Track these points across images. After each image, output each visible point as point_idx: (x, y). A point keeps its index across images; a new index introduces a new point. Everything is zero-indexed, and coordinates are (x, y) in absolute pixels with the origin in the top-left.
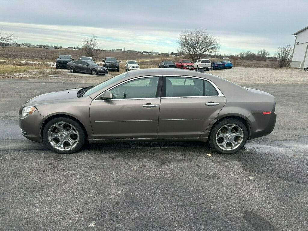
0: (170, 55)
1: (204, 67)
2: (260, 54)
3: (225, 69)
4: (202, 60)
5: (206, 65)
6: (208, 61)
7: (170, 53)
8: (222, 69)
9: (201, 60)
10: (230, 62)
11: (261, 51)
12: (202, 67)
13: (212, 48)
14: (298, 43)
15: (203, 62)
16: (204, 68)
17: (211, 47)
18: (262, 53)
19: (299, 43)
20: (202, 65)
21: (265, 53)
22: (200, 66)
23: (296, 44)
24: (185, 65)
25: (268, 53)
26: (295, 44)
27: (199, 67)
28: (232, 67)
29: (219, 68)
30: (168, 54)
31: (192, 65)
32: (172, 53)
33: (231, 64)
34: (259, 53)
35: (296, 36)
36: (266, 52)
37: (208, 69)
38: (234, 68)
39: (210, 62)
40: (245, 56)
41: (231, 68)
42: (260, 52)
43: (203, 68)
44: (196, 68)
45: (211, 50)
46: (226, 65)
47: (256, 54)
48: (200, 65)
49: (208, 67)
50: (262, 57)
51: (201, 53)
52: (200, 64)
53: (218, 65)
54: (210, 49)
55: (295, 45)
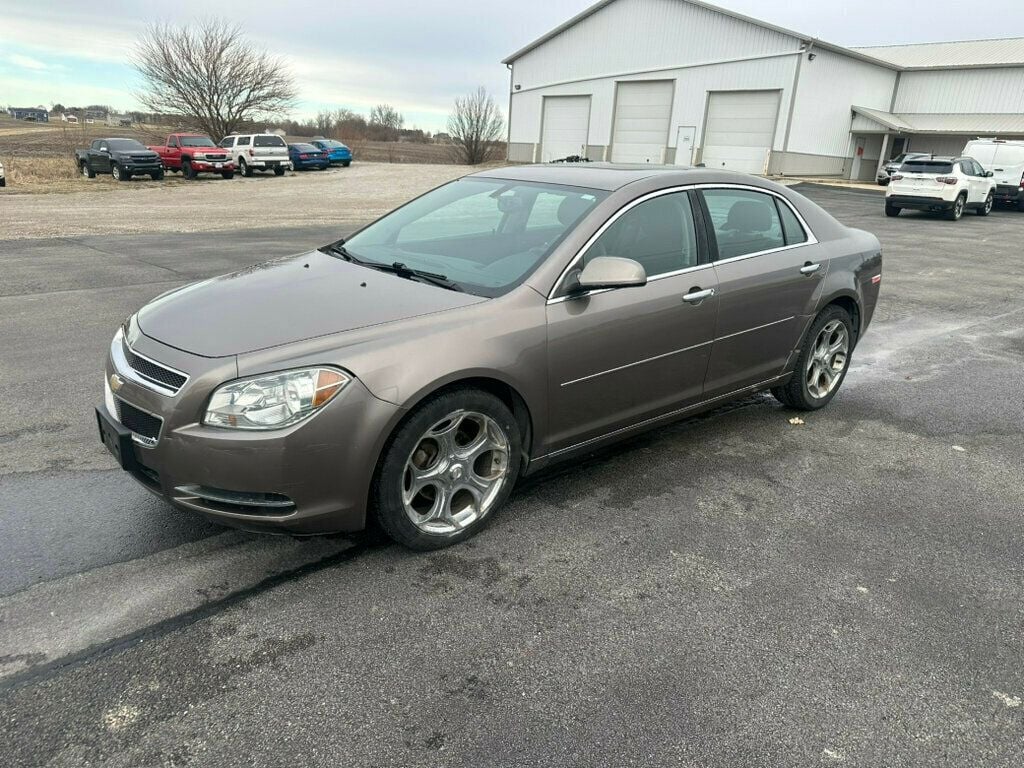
0: (51, 114)
1: (266, 162)
2: (379, 120)
3: (335, 170)
4: (255, 138)
5: (271, 154)
6: (276, 142)
7: (49, 109)
8: (323, 167)
9: (253, 137)
10: (342, 145)
11: (380, 111)
12: (260, 161)
13: (271, 95)
14: (519, 87)
15: (260, 142)
16: (269, 165)
17: (265, 91)
18: (381, 114)
19: (522, 89)
20: (259, 154)
21: (390, 117)
22: (253, 158)
23: (515, 90)
24: (197, 155)
25: (399, 116)
26: (511, 90)
27: (251, 160)
28: (352, 163)
29: (313, 165)
30: (45, 111)
31: (224, 156)
32: (59, 109)
33: (344, 150)
34: (373, 114)
35: (510, 66)
36: (394, 112)
37: (279, 170)
38: (358, 166)
39: (284, 146)
40: (334, 123)
41: (346, 164)
42: (377, 113)
43: (263, 164)
44: (237, 164)
45: (269, 103)
46: (331, 156)
47: (368, 119)
48: (252, 155)
49: (282, 163)
50: (386, 128)
51: (234, 110)
52: (251, 151)
53: (307, 154)
54: (265, 98)
55: (512, 94)
